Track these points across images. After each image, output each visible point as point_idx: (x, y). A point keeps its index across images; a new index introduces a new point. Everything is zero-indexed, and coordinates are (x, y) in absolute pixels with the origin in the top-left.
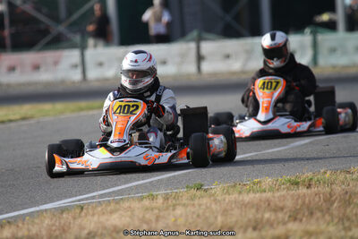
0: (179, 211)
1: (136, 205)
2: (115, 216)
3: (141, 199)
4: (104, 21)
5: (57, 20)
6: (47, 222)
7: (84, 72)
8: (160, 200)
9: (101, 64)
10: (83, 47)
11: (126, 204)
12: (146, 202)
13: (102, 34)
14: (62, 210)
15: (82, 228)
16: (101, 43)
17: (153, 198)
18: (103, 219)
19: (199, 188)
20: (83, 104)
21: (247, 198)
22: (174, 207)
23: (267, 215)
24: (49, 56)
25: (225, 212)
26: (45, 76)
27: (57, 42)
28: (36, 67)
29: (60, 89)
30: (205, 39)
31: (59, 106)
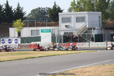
0: (100, 69)
1: (94, 67)
2: (90, 69)
3: (95, 66)
4: (93, 38)
5: (86, 38)
6: (80, 69)
7: (89, 46)
8: (97, 67)
9: (92, 45)
10: (89, 42)
11: (92, 67)
12: (95, 67)
13: (92, 40)
14: (83, 68)
15: (85, 71)
16: (92, 42)
17: (96, 66)
18: (88, 69)
19: (104, 65)
20: (89, 51)
21: (111, 67)
22: (99, 68)
23: (113, 70)
24: (84, 43)
25: (107, 69)
26: (83, 46)
27: (85, 41)
28: (82, 45)
29: (85, 48)
30: (108, 42)
31: (85, 51)
